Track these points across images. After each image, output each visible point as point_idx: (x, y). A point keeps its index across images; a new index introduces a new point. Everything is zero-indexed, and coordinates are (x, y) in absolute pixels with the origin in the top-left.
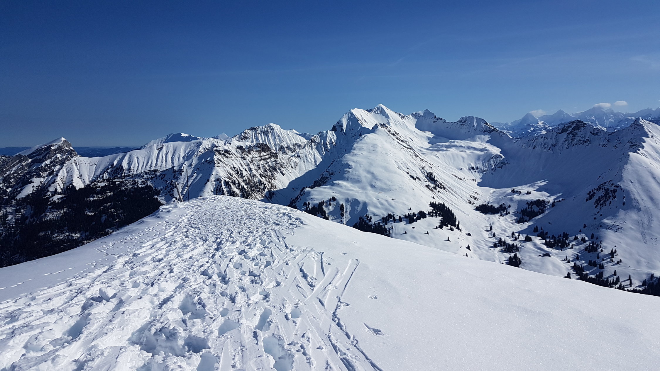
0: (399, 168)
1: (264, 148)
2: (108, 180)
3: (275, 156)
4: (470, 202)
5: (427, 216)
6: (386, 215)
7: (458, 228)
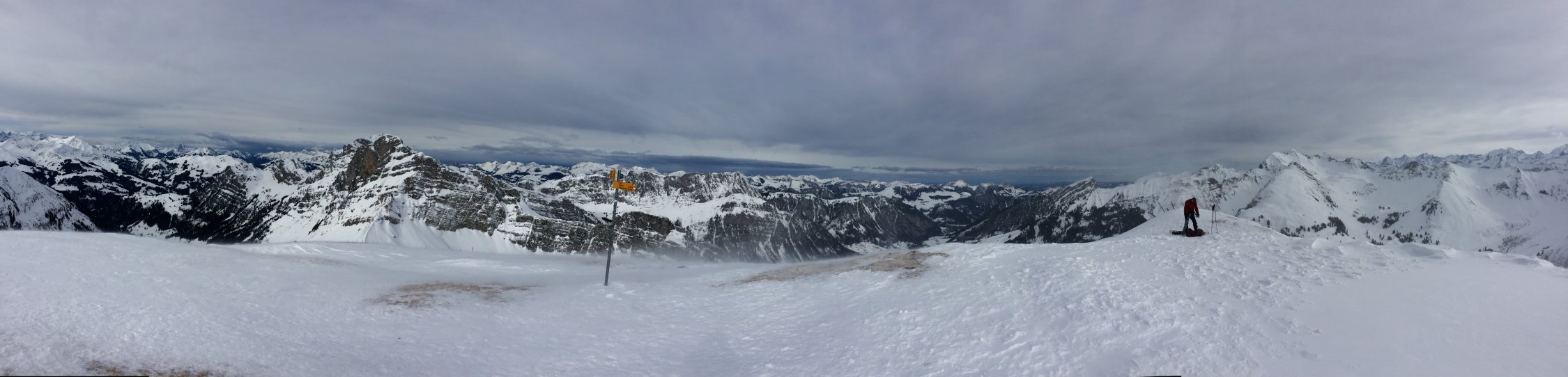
0: (1308, 193)
1: (1212, 181)
2: (1115, 203)
3: (1220, 186)
4: (1354, 216)
5: (1327, 227)
6: (1298, 227)
7: (1347, 234)
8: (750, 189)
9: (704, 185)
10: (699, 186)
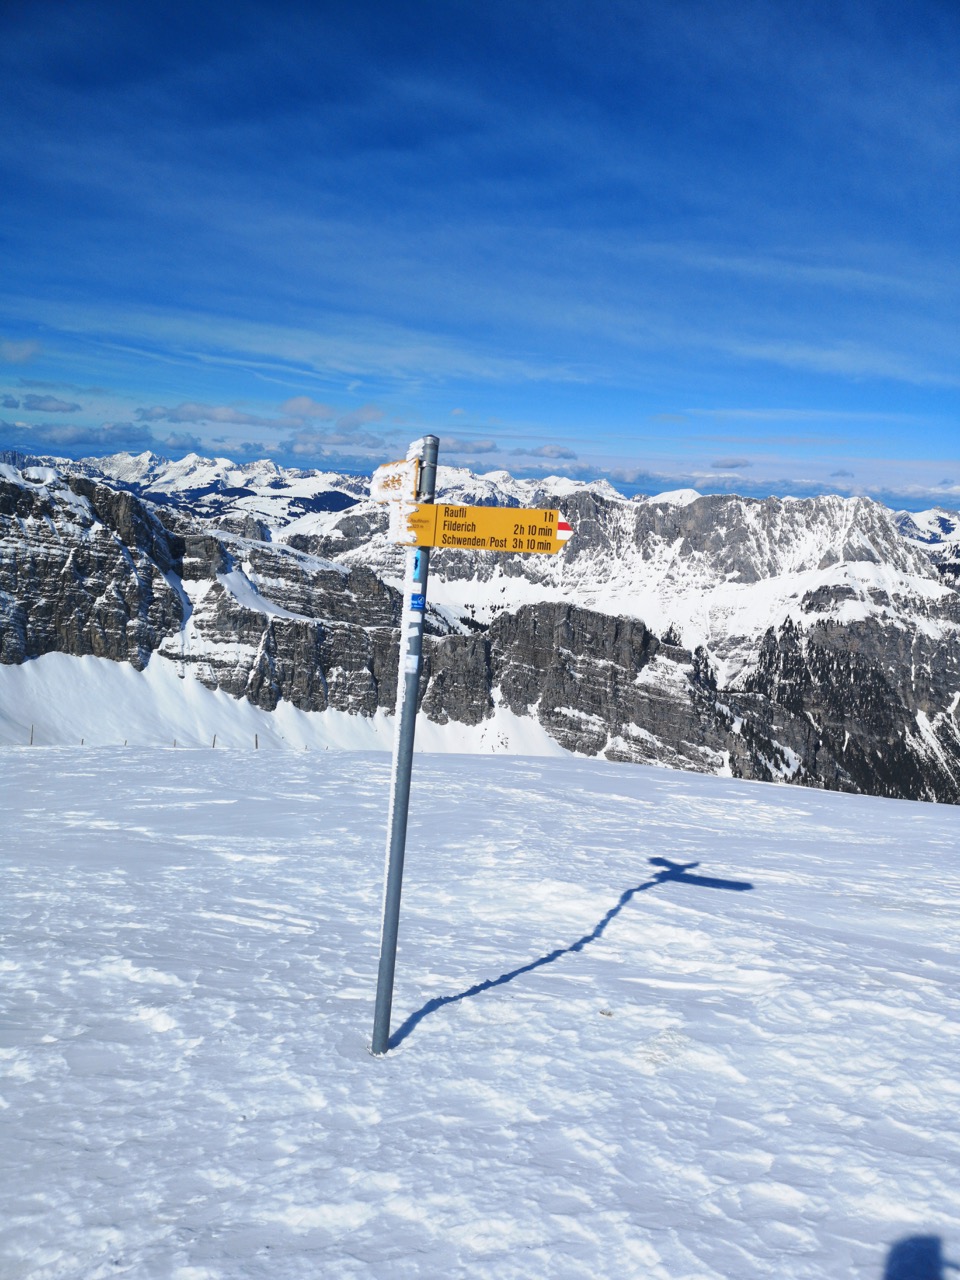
8: (901, 550)
9: (755, 533)
10: (741, 534)
